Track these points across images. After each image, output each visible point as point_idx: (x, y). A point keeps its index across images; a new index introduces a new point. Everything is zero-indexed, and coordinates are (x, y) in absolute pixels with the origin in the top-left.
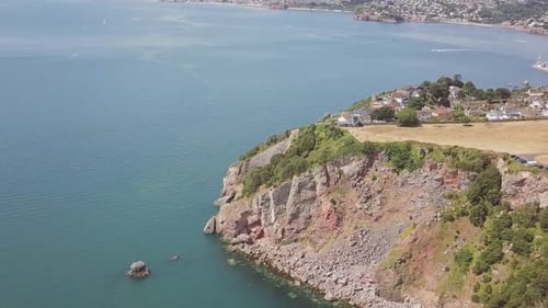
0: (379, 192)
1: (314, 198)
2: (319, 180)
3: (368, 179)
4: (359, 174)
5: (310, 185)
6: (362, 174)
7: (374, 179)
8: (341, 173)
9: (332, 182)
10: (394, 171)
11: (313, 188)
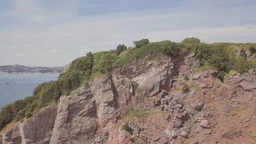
0: (199, 109)
1: (94, 130)
2: (102, 97)
3: (176, 93)
4: (161, 87)
5: (86, 108)
6: (165, 86)
7: (187, 90)
8: (134, 86)
9: (122, 101)
10: (215, 75)
11: (93, 113)
